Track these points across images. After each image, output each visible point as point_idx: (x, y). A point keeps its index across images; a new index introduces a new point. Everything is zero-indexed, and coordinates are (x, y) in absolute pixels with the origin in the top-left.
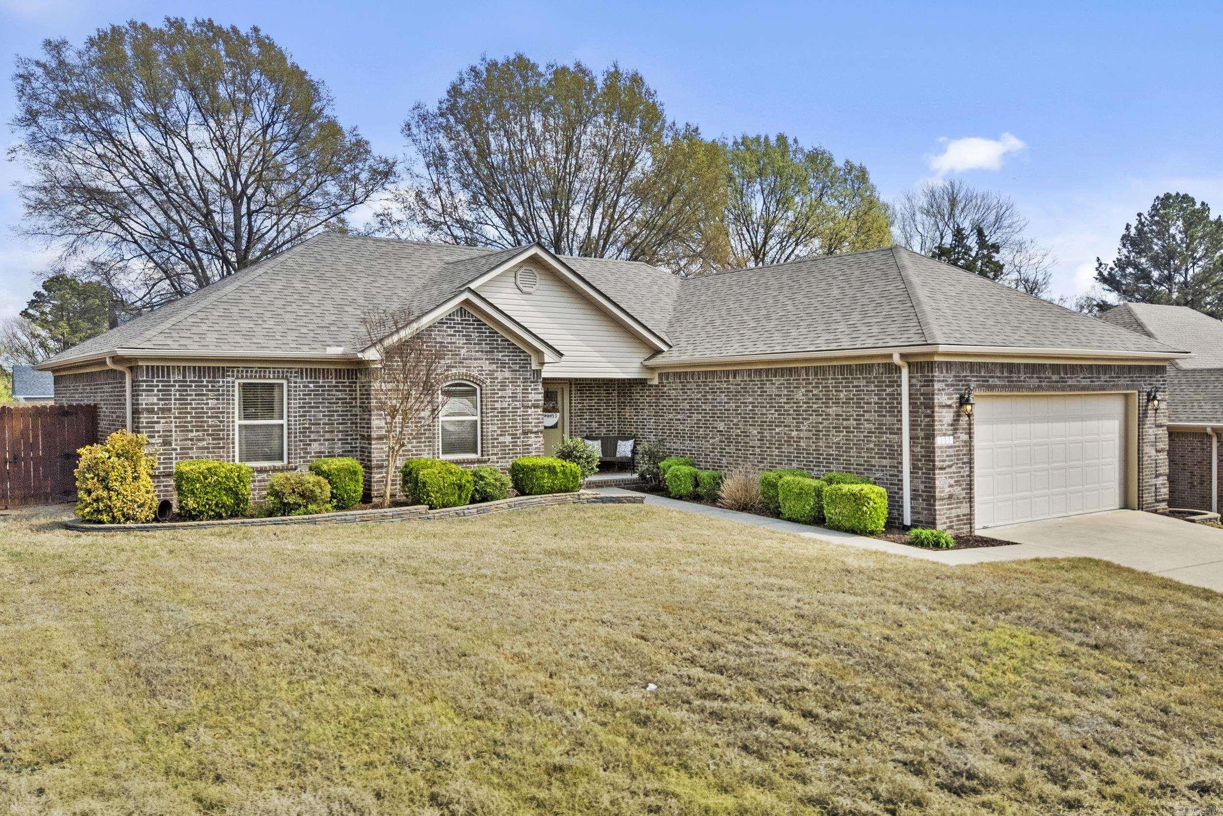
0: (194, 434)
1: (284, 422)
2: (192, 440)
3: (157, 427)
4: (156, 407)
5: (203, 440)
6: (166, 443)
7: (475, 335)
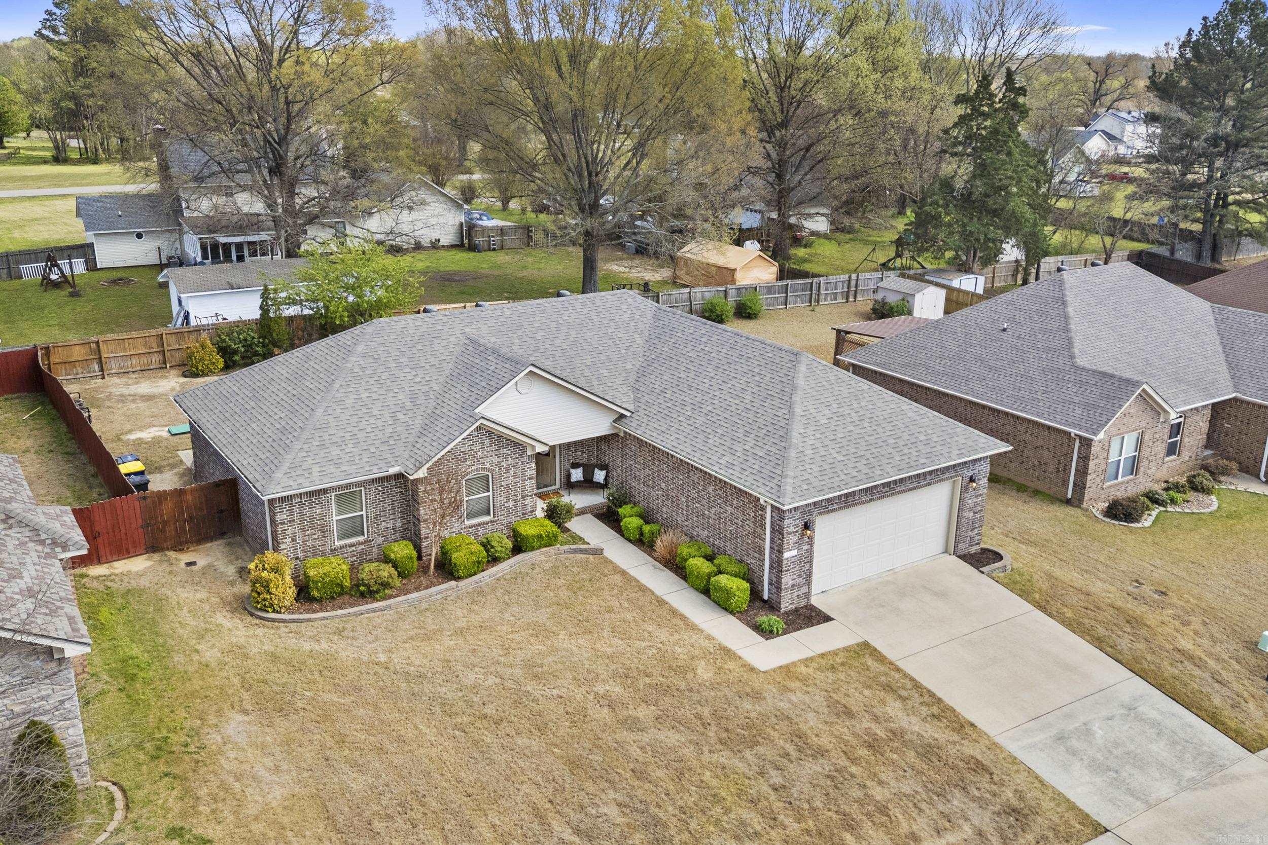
1: (364, 513)
3: (288, 534)
4: (285, 521)
5: (316, 535)
6: (294, 540)
7: (487, 442)
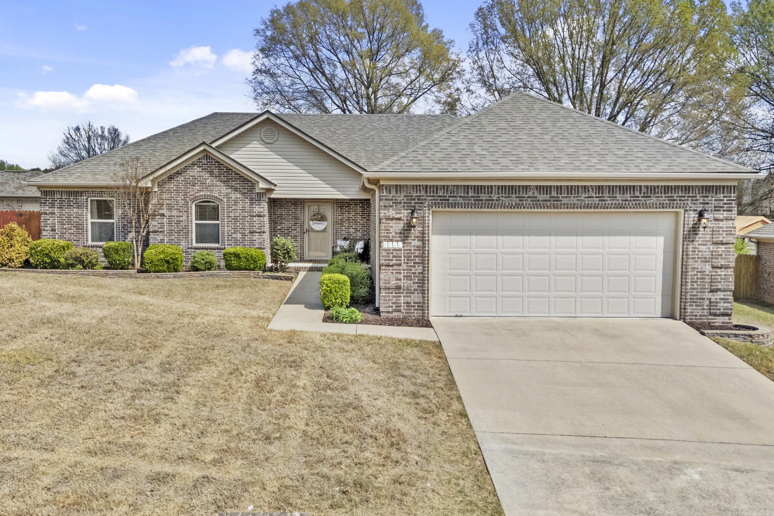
0: (67, 226)
1: (114, 221)
2: (66, 229)
3: (49, 222)
4: (48, 212)
5: (71, 229)
6: (53, 230)
7: (216, 171)
